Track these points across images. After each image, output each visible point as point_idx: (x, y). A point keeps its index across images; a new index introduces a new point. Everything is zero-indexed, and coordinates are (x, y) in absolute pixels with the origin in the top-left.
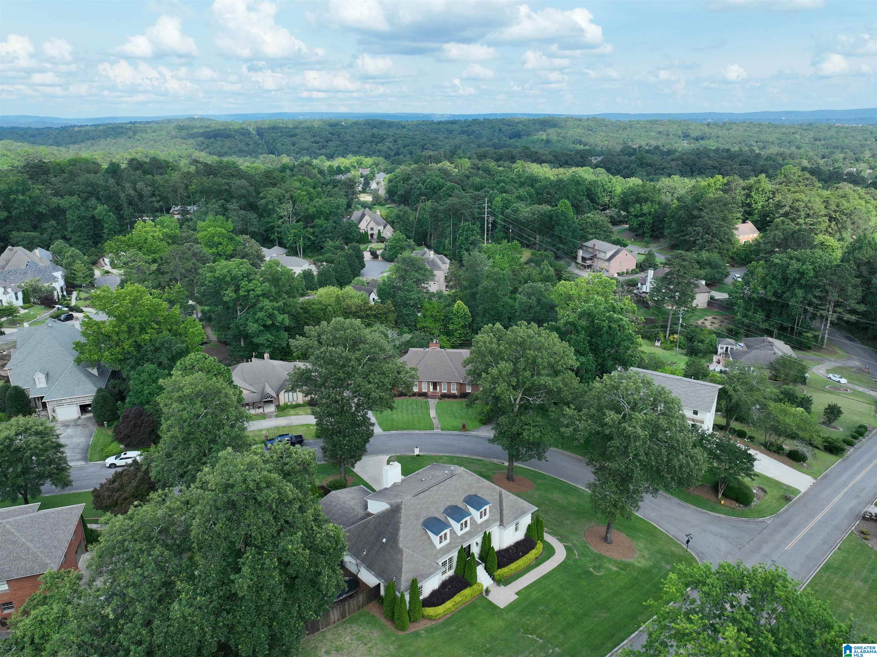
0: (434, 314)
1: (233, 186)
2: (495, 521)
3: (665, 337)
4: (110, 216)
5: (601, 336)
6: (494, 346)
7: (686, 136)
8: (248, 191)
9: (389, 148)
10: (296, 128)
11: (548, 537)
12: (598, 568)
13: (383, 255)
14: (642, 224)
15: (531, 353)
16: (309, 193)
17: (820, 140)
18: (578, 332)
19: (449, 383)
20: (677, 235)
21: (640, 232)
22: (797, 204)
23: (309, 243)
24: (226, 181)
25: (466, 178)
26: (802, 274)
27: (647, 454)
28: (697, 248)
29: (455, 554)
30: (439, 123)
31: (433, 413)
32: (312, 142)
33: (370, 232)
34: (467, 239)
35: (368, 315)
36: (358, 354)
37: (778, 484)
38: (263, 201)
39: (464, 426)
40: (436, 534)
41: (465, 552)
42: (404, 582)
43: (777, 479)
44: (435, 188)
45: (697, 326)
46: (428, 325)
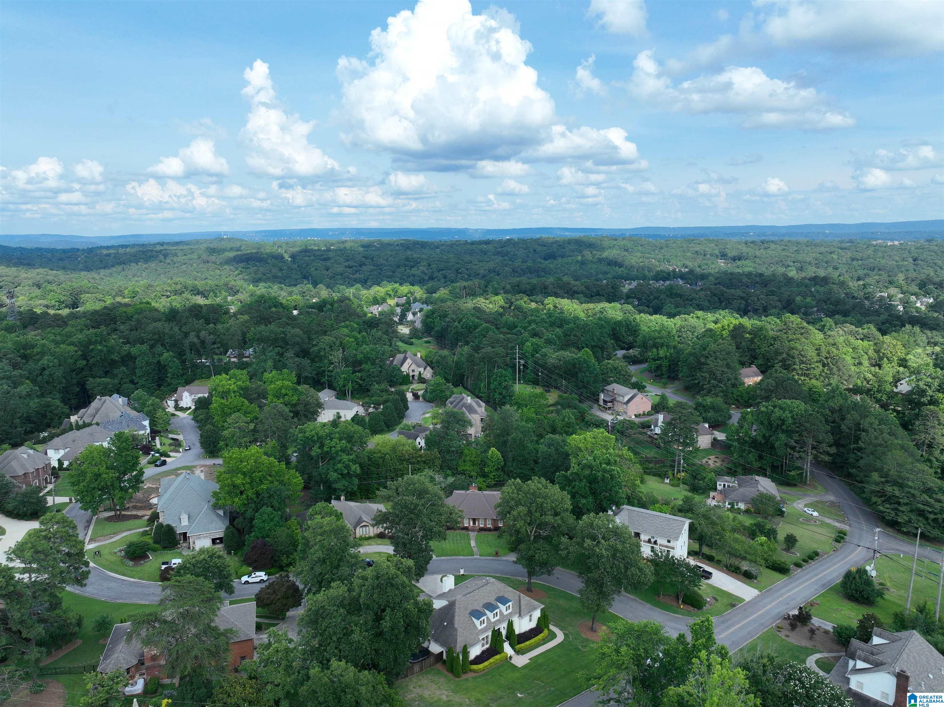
0: (472, 459)
1: (289, 335)
2: (515, 613)
3: (674, 475)
4: (174, 362)
5: (598, 483)
6: (515, 495)
7: (723, 256)
8: (302, 339)
9: (423, 272)
10: (329, 250)
11: (552, 627)
12: (585, 646)
13: (424, 396)
14: (659, 367)
15: (540, 500)
16: (356, 339)
17: (858, 260)
18: (581, 480)
19: (485, 519)
20: (689, 379)
21: (659, 373)
22: (791, 352)
23: (357, 386)
24: (281, 329)
25: (499, 317)
26: (783, 421)
27: (611, 568)
28: (705, 392)
29: (490, 633)
30: (473, 243)
31: (473, 543)
32: (346, 267)
33: (411, 374)
34: (500, 384)
35: (418, 461)
36: (423, 501)
37: (729, 595)
38: (316, 348)
39: (497, 553)
40: (478, 619)
41: (497, 633)
42: (459, 648)
43: (730, 591)
44: (470, 327)
45: (701, 465)
46: (467, 468)
